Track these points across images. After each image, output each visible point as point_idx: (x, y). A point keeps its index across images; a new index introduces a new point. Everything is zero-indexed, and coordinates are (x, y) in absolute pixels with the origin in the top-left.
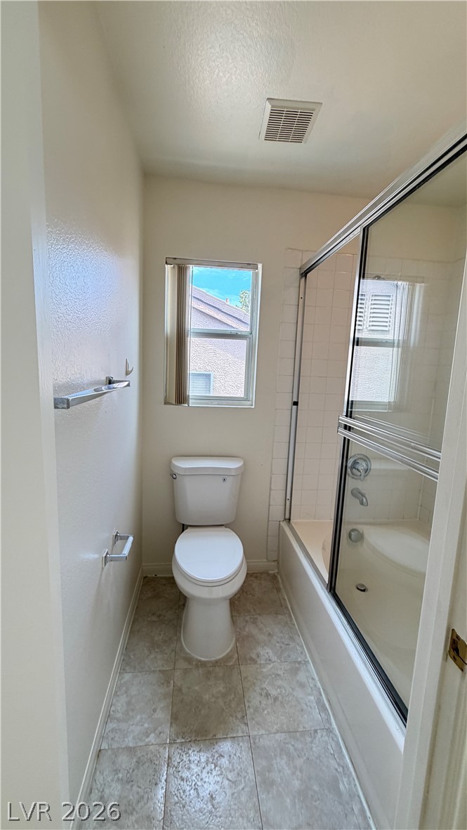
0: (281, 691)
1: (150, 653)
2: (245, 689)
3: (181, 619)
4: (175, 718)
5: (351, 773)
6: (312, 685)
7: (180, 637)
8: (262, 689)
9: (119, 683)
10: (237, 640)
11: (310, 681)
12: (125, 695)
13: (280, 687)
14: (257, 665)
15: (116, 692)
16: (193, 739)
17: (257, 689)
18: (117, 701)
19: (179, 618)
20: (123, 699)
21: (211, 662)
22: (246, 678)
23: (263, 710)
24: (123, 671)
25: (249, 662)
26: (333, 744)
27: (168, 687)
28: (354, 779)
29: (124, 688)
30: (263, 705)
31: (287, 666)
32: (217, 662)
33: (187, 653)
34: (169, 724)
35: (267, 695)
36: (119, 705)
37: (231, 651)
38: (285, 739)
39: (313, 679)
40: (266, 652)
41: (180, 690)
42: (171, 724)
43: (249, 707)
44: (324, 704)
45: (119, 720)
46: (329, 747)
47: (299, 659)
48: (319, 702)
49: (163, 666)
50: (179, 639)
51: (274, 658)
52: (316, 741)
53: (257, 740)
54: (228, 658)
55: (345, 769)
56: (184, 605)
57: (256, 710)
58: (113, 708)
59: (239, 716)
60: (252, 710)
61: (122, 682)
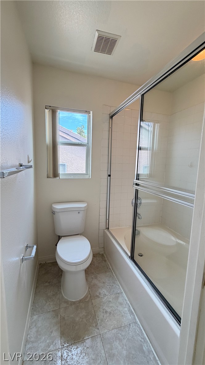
0: (112, 309)
1: (46, 302)
2: (95, 311)
3: (61, 282)
4: (63, 334)
5: (147, 341)
6: (125, 303)
7: (61, 291)
8: (103, 310)
9: (31, 322)
10: (89, 288)
11: (124, 301)
12: (35, 328)
13: (111, 307)
14: (100, 298)
15: (30, 327)
16: (73, 342)
17: (101, 310)
18: (31, 332)
19: (60, 282)
20: (34, 330)
21: (78, 301)
22: (96, 305)
23: (105, 320)
24: (32, 315)
25: (96, 298)
26: (138, 329)
27: (57, 318)
28: (149, 343)
29: (34, 324)
30: (105, 318)
31: (113, 296)
32: (80, 300)
33: (66, 299)
34: (60, 338)
35: (106, 312)
36: (32, 333)
37: (87, 294)
38: (117, 332)
39: (126, 300)
40: (103, 291)
41: (64, 318)
42: (61, 337)
43: (98, 320)
44: (132, 311)
45: (33, 342)
46: (137, 331)
47: (118, 292)
48: (130, 310)
49: (54, 308)
50: (61, 293)
51: (107, 294)
52: (131, 329)
53: (104, 335)
54: (86, 297)
55: (145, 339)
56: (61, 275)
57: (102, 320)
58: (29, 336)
59: (94, 325)
60: (100, 321)
61: (33, 320)
